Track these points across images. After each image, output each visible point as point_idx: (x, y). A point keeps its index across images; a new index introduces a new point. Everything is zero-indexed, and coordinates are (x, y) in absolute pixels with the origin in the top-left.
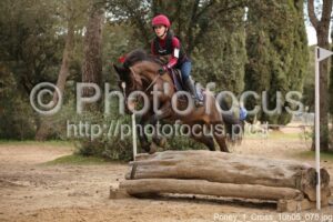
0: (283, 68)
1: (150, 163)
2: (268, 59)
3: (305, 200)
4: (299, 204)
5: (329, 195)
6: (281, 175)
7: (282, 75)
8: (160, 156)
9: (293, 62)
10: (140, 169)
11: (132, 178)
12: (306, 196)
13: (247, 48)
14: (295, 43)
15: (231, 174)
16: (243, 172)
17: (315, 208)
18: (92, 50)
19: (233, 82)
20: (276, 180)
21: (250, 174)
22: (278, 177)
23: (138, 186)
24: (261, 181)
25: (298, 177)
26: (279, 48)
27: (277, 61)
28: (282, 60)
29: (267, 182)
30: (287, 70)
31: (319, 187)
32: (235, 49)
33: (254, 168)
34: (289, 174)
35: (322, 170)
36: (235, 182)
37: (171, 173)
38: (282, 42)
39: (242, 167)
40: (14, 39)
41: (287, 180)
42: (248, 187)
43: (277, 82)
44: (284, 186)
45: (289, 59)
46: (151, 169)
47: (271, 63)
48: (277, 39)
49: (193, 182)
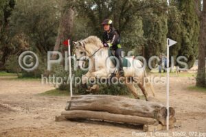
0: (188, 36)
1: (78, 102)
2: (180, 31)
3: (160, 125)
4: (156, 127)
5: (175, 121)
6: (148, 110)
7: (188, 40)
8: (84, 97)
9: (194, 33)
10: (73, 105)
11: (69, 109)
12: (160, 123)
13: (168, 25)
14: (196, 22)
15: (120, 109)
16: (127, 108)
17: (166, 129)
18: (67, 31)
19: (160, 44)
20: (145, 113)
21: (131, 109)
22: (146, 112)
23: (71, 114)
24: (137, 114)
25: (156, 112)
26: (187, 25)
27: (185, 32)
28: (188, 31)
29: (140, 114)
30: (191, 37)
31: (168, 117)
32: (161, 26)
33: (133, 106)
34: (151, 110)
35: (170, 108)
36: (123, 114)
37: (89, 107)
38: (188, 21)
39: (127, 106)
40: (33, 22)
41: (150, 114)
42: (129, 116)
43: (186, 44)
44: (149, 117)
45: (192, 31)
46: (79, 105)
47: (182, 33)
48: (186, 20)
49: (100, 113)
